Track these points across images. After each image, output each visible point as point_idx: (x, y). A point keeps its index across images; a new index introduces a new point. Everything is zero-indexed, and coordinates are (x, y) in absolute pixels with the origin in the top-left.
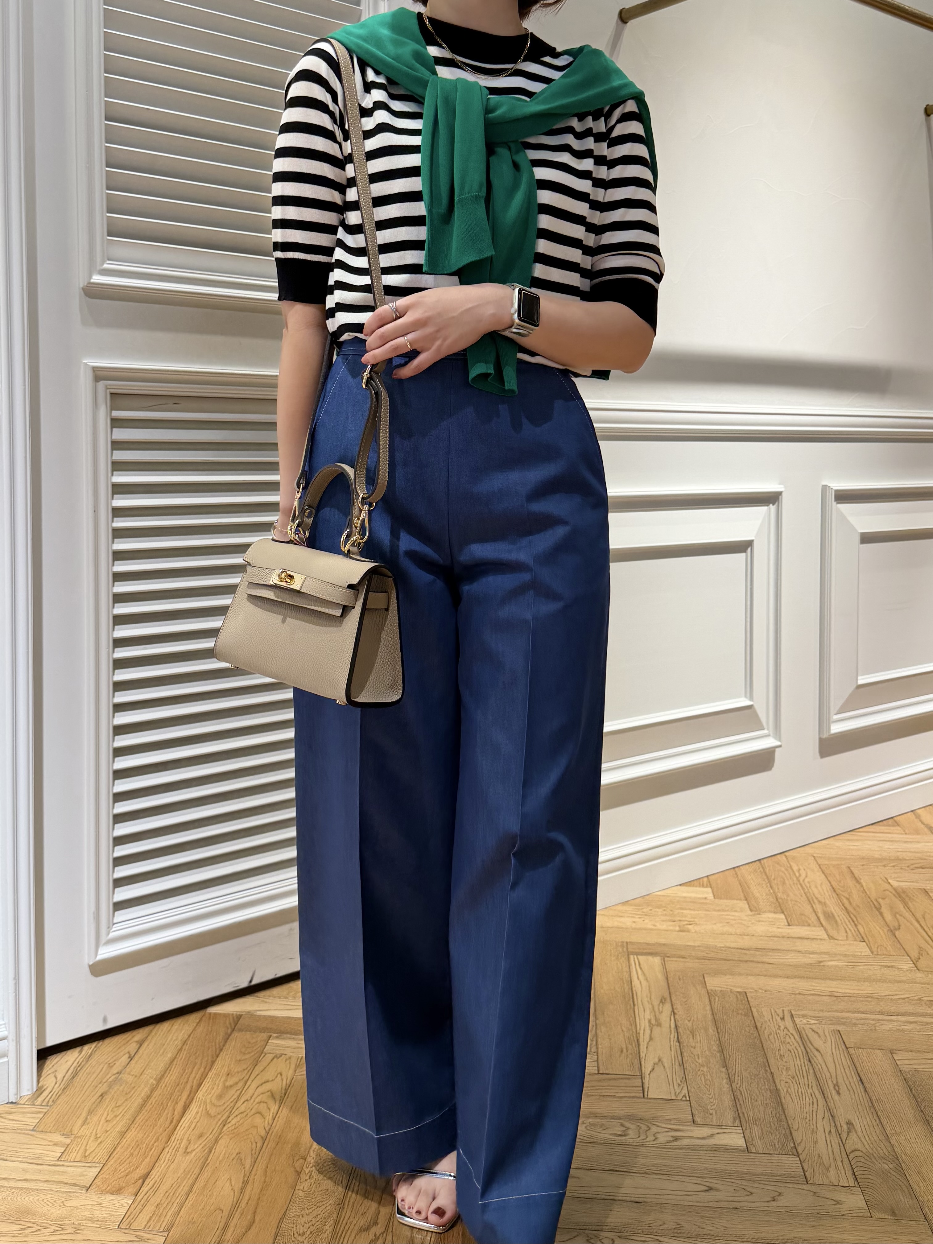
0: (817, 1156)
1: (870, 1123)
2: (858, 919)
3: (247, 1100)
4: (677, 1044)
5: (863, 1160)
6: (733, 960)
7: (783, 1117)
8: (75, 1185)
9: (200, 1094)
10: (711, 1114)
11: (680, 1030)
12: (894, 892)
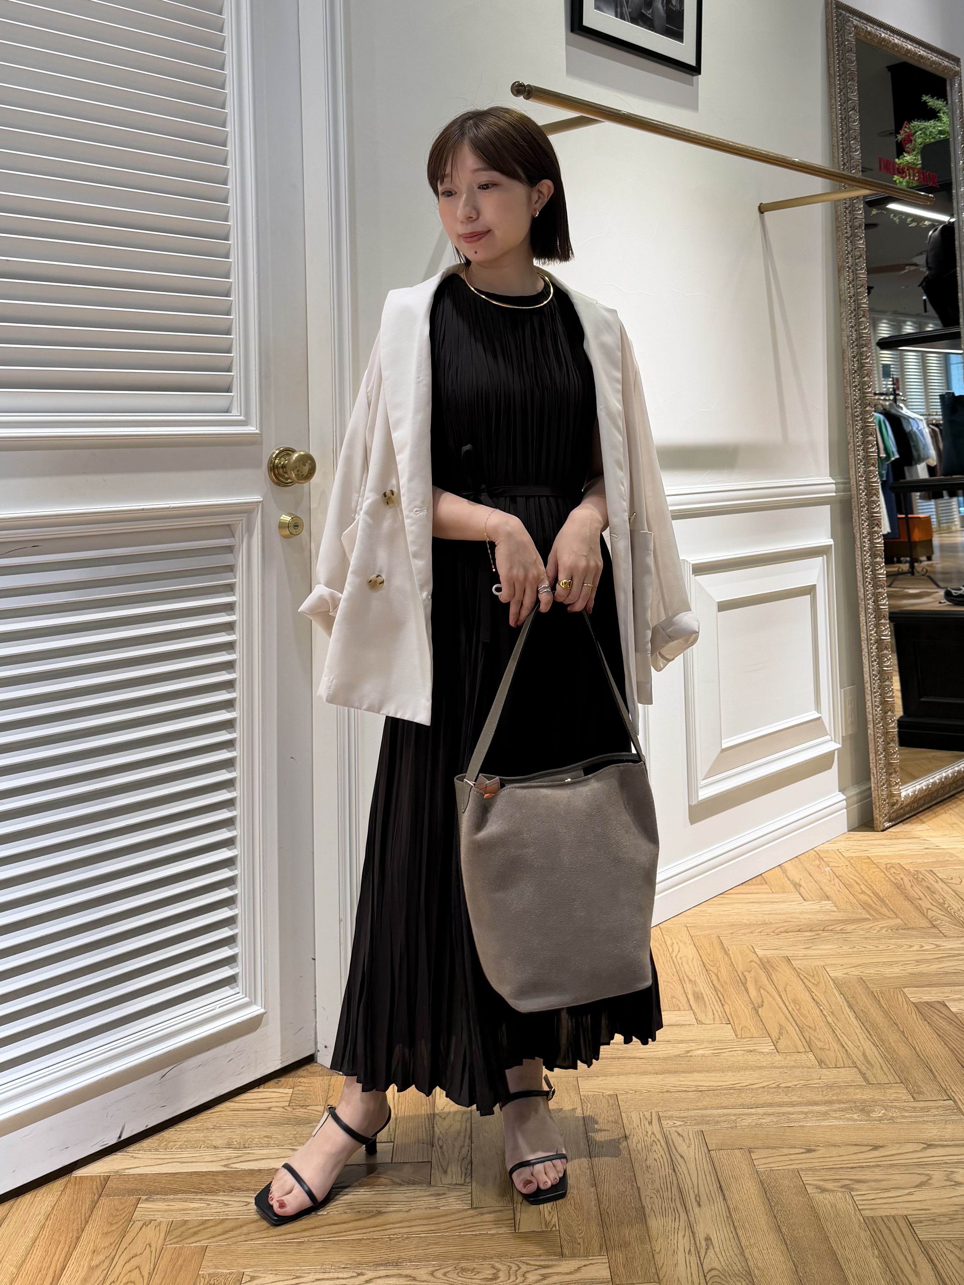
0: (676, 1281)
1: (726, 1236)
2: (725, 997)
7: (647, 1240)
10: (579, 1244)
12: (759, 962)
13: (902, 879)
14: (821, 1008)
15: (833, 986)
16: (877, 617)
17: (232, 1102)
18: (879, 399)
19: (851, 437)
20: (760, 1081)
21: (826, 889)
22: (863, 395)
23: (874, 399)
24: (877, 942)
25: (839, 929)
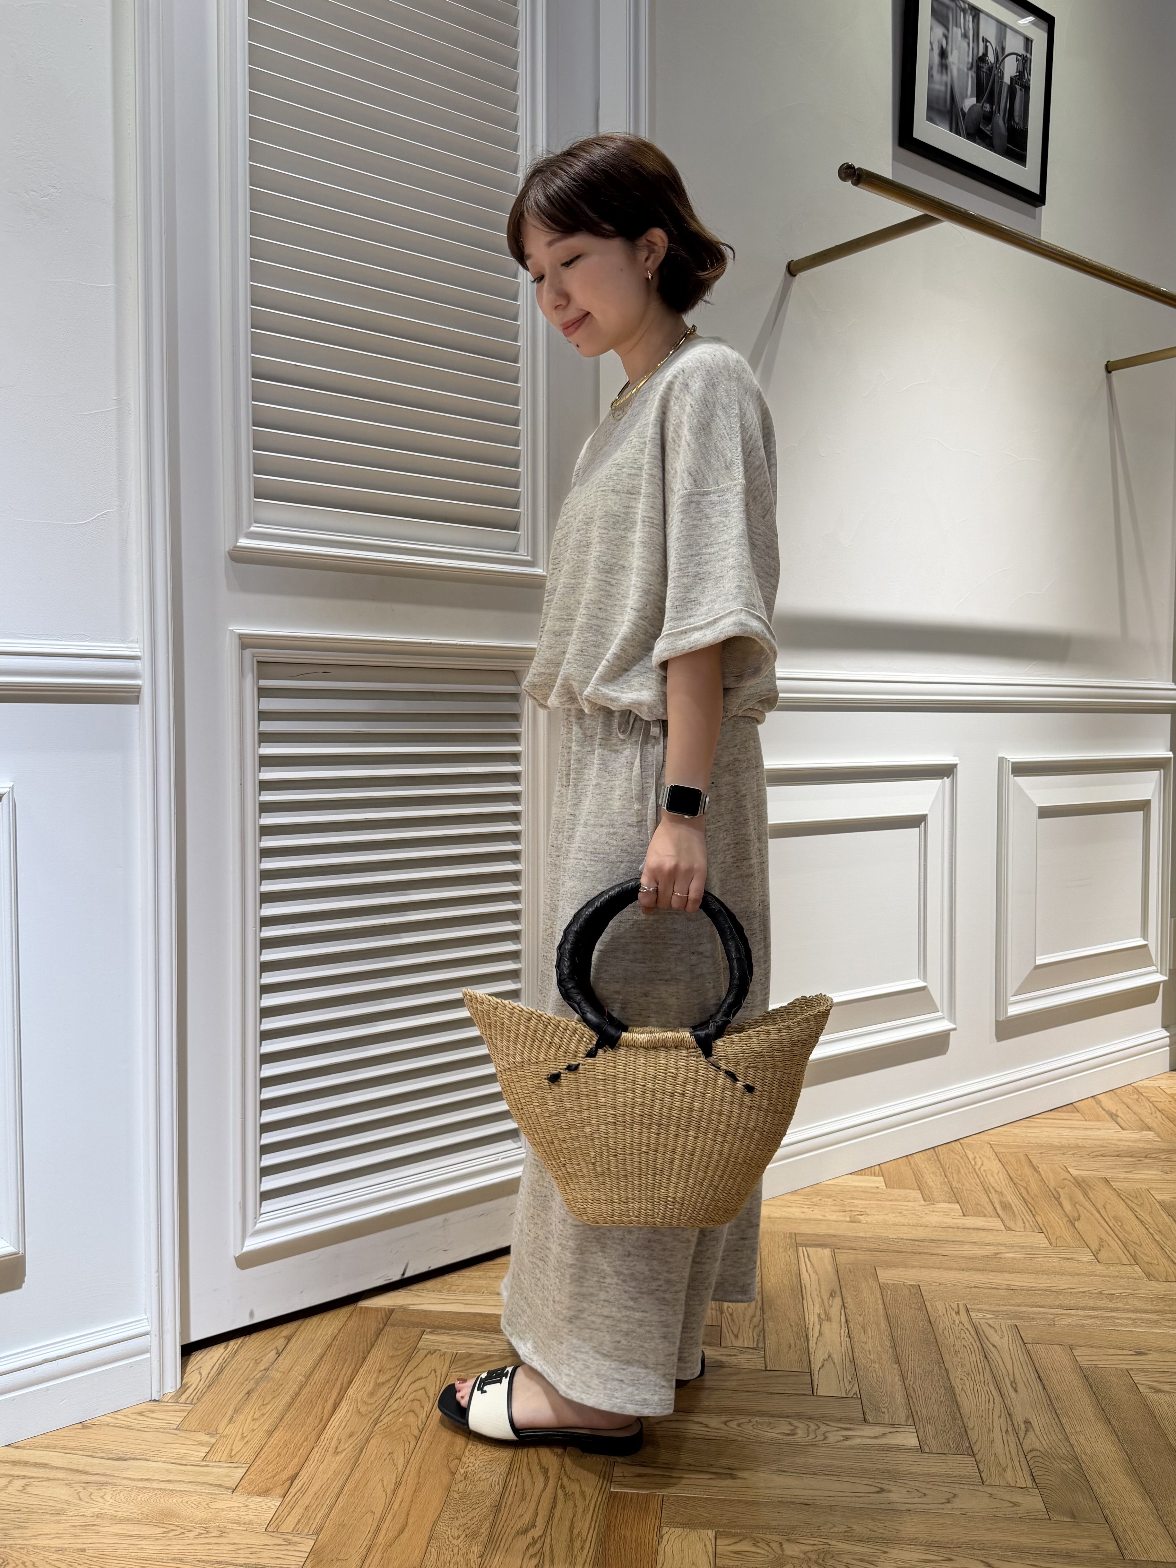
0: (993, 1456)
1: (1048, 1421)
2: (1037, 1209)
3: (400, 1398)
4: (848, 1339)
5: (1041, 1460)
6: (906, 1252)
7: (958, 1416)
8: (220, 1486)
9: (351, 1391)
10: (883, 1413)
11: (851, 1325)
12: (1072, 1180)
14: (1147, 1226)
15: (1159, 1207)
20: (1080, 1286)
21: (1147, 1121)
25: (1163, 1157)
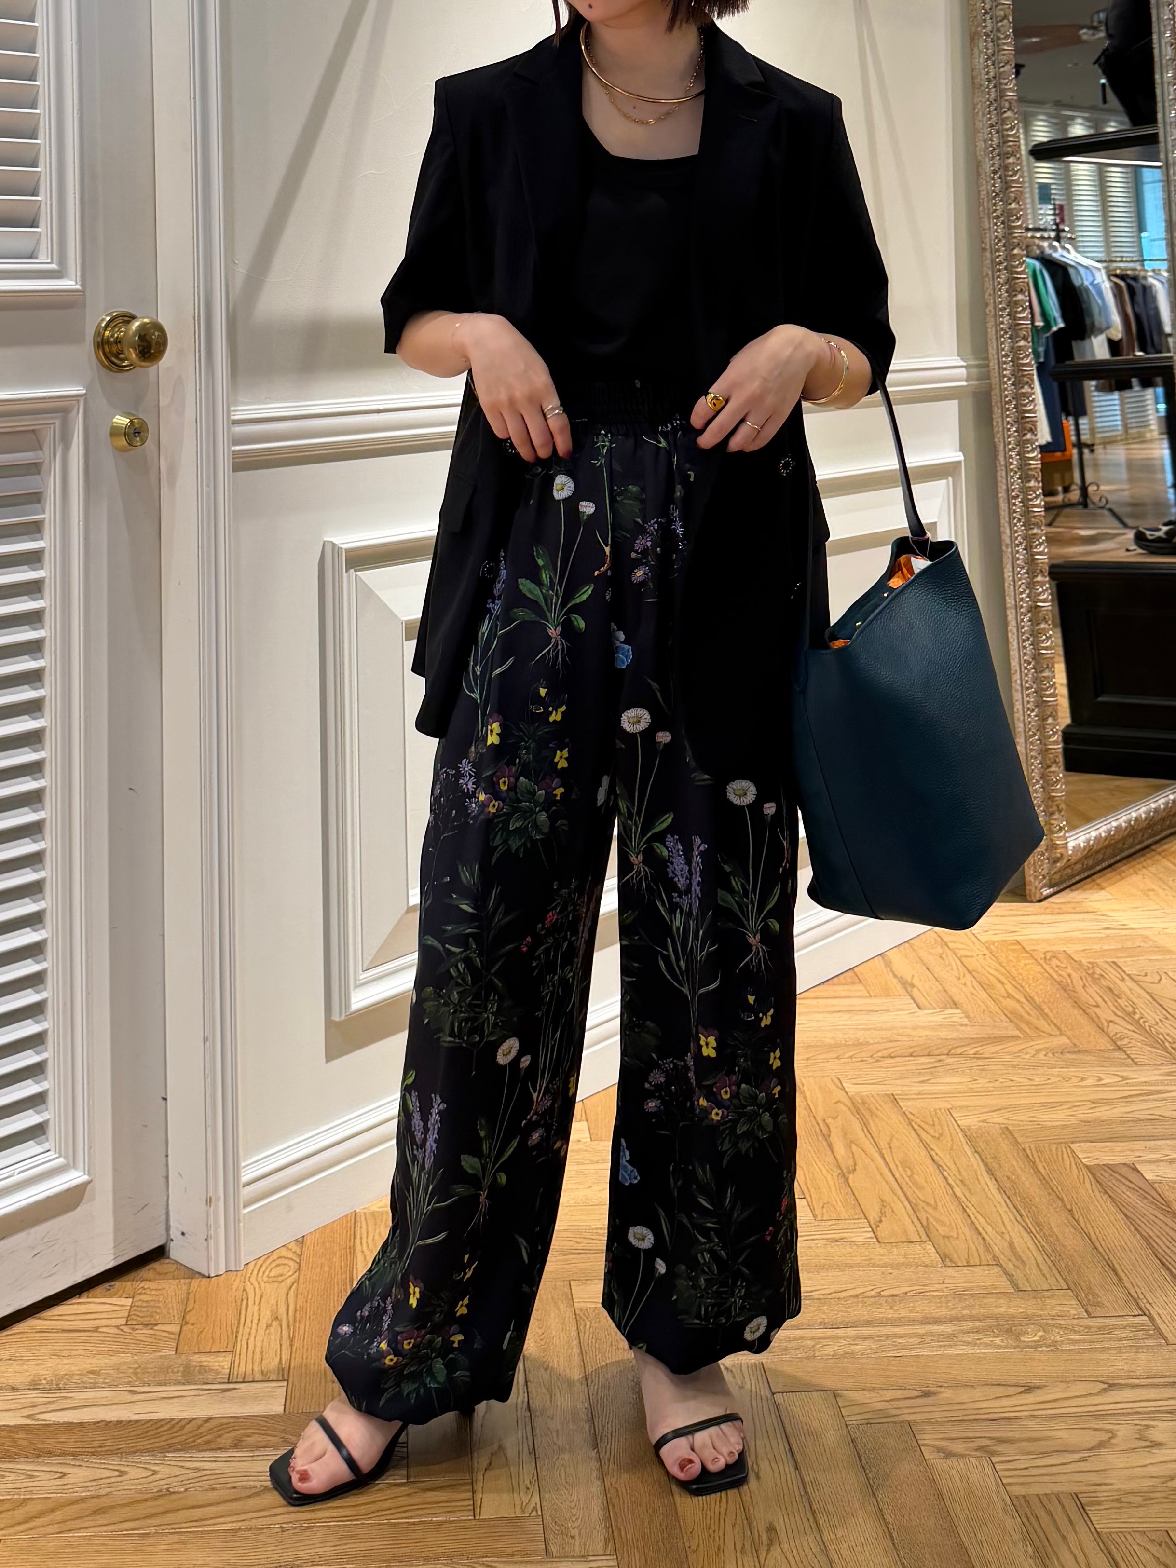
7: (677, 1530)
12: (849, 1104)
13: (1069, 975)
14: (945, 1173)
15: (962, 1139)
16: (1030, 572)
17: (39, 1318)
18: (1033, 237)
19: (990, 295)
20: (851, 1286)
21: (953, 991)
22: (1009, 229)
23: (1026, 237)
24: (1033, 1072)
25: (972, 1052)
